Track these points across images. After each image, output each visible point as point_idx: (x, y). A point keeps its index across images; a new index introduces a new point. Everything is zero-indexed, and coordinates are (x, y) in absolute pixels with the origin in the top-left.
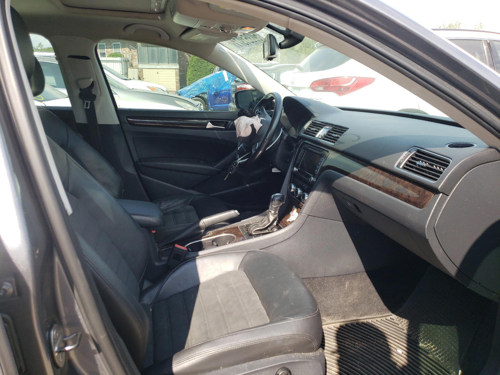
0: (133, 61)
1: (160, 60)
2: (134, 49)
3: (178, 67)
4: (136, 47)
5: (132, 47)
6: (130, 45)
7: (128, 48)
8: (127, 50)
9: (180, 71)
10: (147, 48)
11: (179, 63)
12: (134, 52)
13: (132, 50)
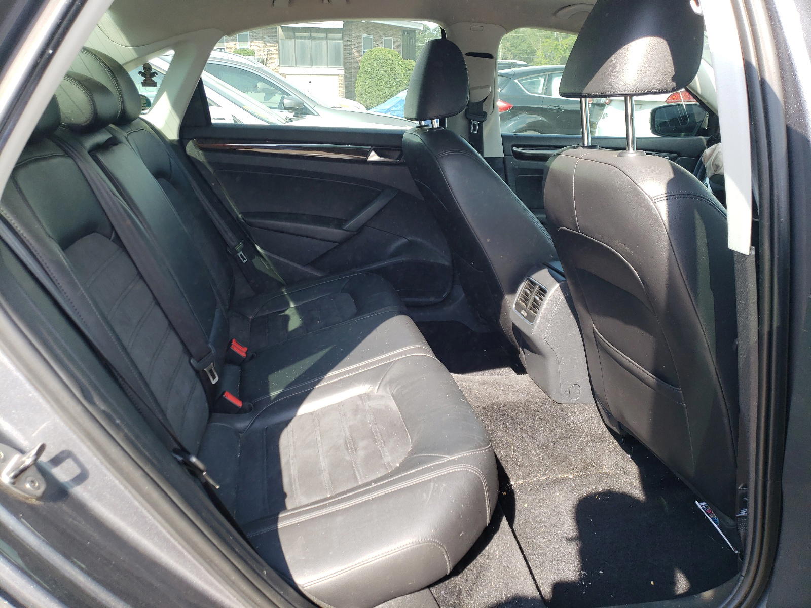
0: (270, 62)
1: (314, 61)
2: (271, 43)
3: (343, 72)
4: (275, 38)
5: (268, 39)
6: (264, 37)
7: (261, 41)
8: (260, 43)
9: (346, 78)
10: (294, 40)
11: (345, 66)
12: (273, 48)
13: (268, 44)
